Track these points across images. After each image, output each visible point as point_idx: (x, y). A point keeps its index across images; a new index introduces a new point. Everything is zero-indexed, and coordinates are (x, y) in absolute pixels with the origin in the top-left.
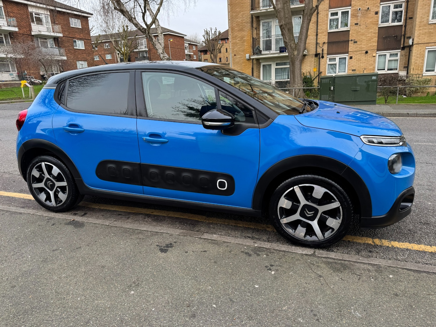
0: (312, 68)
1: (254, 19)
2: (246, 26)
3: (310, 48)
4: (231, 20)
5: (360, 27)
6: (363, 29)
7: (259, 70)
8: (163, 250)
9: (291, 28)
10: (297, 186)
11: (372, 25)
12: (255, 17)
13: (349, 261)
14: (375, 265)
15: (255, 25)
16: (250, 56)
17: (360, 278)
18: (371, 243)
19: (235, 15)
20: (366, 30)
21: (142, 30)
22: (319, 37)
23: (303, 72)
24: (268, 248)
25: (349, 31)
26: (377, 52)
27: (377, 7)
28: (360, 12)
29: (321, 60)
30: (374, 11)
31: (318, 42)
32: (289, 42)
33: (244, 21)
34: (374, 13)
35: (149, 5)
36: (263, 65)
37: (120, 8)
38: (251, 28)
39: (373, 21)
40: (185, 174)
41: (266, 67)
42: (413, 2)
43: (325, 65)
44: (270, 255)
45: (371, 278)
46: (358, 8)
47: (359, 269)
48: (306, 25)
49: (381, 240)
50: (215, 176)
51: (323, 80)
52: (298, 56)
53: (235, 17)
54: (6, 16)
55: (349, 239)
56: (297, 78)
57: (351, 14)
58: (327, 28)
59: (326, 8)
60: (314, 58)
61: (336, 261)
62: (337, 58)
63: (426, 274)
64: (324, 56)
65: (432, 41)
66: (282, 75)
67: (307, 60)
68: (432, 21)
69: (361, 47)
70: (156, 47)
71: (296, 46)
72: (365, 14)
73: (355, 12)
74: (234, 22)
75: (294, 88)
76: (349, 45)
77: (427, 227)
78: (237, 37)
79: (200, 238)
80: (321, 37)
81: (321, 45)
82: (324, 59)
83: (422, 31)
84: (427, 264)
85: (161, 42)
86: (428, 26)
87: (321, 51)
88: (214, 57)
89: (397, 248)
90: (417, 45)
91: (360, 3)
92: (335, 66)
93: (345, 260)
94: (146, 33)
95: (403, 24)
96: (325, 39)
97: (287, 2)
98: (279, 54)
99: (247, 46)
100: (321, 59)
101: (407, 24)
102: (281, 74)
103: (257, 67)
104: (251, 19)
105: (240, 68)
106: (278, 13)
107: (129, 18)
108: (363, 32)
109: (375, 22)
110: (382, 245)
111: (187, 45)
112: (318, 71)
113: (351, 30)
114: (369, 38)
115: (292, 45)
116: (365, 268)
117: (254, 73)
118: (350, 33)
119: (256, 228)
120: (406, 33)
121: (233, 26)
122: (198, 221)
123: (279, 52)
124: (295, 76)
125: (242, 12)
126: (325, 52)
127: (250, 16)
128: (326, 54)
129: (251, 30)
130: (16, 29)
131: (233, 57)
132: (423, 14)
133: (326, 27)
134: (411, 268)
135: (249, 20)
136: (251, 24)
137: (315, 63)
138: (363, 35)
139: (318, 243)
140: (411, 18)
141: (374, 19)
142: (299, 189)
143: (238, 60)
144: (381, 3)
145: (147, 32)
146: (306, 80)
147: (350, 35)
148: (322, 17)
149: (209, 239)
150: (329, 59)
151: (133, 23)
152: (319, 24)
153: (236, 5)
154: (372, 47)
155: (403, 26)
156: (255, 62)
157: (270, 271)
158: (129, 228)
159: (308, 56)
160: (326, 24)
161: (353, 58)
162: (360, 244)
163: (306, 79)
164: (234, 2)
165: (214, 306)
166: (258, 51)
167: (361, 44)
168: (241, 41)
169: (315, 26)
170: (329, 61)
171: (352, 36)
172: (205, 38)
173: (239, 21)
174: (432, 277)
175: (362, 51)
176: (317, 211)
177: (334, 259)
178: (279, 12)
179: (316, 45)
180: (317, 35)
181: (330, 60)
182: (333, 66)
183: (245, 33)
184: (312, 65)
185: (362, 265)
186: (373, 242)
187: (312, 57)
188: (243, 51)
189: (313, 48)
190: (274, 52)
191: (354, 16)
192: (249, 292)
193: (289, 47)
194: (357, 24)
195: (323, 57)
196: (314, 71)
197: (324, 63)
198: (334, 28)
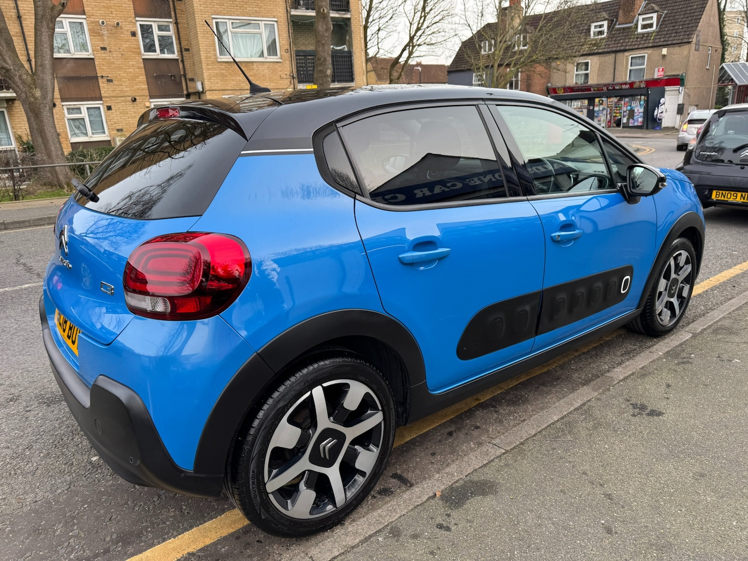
5: (111, 55)
6: (117, 58)
9: (9, 40)
11: (130, 53)
20: (123, 60)
22: (34, 64)
25: (93, 59)
26: (151, 100)
27: (132, 24)
28: (105, 27)
30: (127, 30)
32: (14, 69)
34: (130, 33)
39: (131, 47)
40: (594, 286)
42: (185, 25)
43: (63, 120)
46: (98, 20)
48: (48, 38)
52: (45, 100)
57: (90, 30)
62: (82, 107)
64: (57, 104)
65: (229, 88)
68: (221, 58)
69: (123, 90)
71: (34, 80)
72: (115, 34)
73: (96, 27)
76: (100, 85)
82: (57, 108)
83: (211, 71)
86: (217, 64)
90: (211, 92)
91: (100, 12)
92: (83, 123)
95: (178, 58)
101: (184, 58)
108: (119, 64)
109: (135, 48)
113: (97, 58)
114: (131, 75)
115: (25, 77)
118: (96, 63)
120: (187, 72)
124: (48, 140)
126: (57, 94)
128: (60, 100)
132: (206, 46)
138: (120, 68)
140: (187, 50)
141: (131, 43)
144: (137, 19)
147: (97, 68)
150: (68, 109)
154: (140, 91)
155: (180, 60)
161: (112, 108)
167: (121, 85)
170: (69, 114)
171: (101, 69)
175: (125, 96)
180: (29, 60)
181: (70, 110)
182: (78, 122)
191: (94, 33)
193: (17, 79)
194: (104, 49)
195: (54, 105)
197: (59, 116)
198: (62, 51)
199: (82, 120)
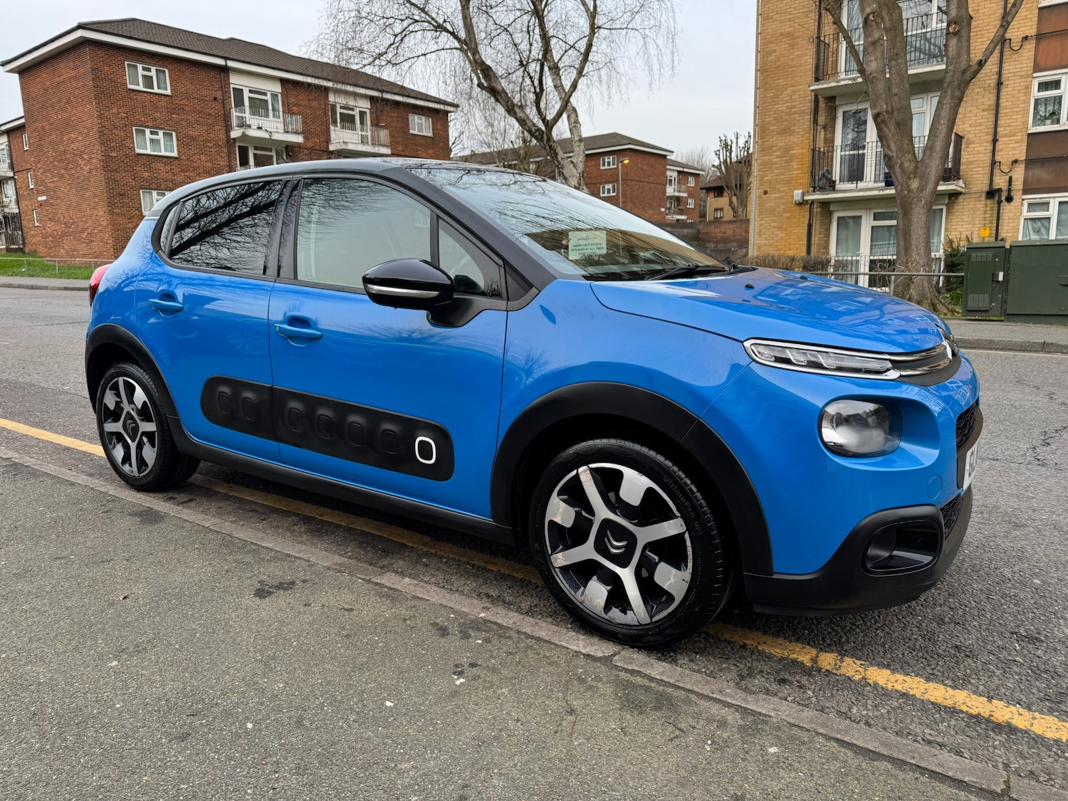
0: (977, 229)
1: (821, 103)
2: (799, 122)
3: (973, 176)
4: (760, 108)
7: (826, 230)
8: (261, 593)
9: (906, 121)
10: (585, 468)
12: (823, 98)
13: (691, 691)
14: (753, 713)
15: (823, 118)
16: (803, 194)
17: (677, 737)
18: (805, 662)
19: (772, 94)
21: (535, 132)
22: (999, 145)
23: (951, 237)
24: (505, 625)
29: (1005, 208)
31: (998, 158)
32: (897, 156)
33: (794, 110)
35: (558, 78)
36: (838, 218)
37: (489, 84)
38: (812, 125)
40: (354, 418)
41: (847, 224)
43: (1016, 221)
44: (495, 641)
45: (709, 742)
47: (696, 716)
48: (948, 112)
49: (842, 658)
50: (413, 427)
51: (974, 255)
52: (922, 192)
53: (770, 101)
54: (284, 112)
55: (747, 642)
56: (915, 249)
58: (1025, 123)
59: (1026, 69)
60: (982, 202)
61: (653, 685)
62: (1052, 201)
63: (890, 767)
64: (1015, 197)
66: (889, 244)
67: (962, 207)
70: (564, 172)
71: (916, 168)
74: (770, 111)
75: (895, 273)
77: (1023, 648)
78: (774, 148)
79: (369, 581)
80: (1005, 146)
81: (1005, 167)
82: (1013, 204)
84: (929, 742)
85: (577, 162)
87: (1006, 182)
88: (738, 203)
89: (876, 686)
92: (1046, 224)
93: (679, 688)
94: (543, 141)
96: (1018, 152)
97: (897, 54)
98: (883, 190)
99: (797, 169)
100: (1004, 203)
102: (887, 242)
103: (821, 222)
104: (813, 104)
105: (776, 224)
106: (869, 84)
107: (508, 107)
110: (834, 671)
111: (675, 174)
112: (994, 235)
115: (907, 164)
116: (718, 715)
117: (813, 236)
119: (527, 578)
121: (765, 121)
122: (404, 546)
123: (883, 184)
124: (911, 244)
125: (792, 88)
126: (1018, 184)
127: (811, 97)
128: (1021, 192)
129: (812, 132)
130: (299, 139)
131: (759, 197)
133: (1023, 120)
134: (855, 742)
135: (808, 106)
136: (812, 116)
137: (985, 213)
139: (636, 632)
142: (590, 476)
143: (773, 205)
145: (545, 137)
146: (954, 259)
148: (1013, 92)
149: (386, 587)
150: (1030, 205)
151: (517, 119)
152: (1002, 111)
153: (776, 72)
156: (816, 209)
157: (456, 677)
158: (240, 539)
159: (966, 196)
160: (1023, 112)
162: (770, 657)
163: (954, 256)
164: (771, 64)
165: (250, 726)
166: (825, 181)
168: (783, 159)
169: (989, 116)
170: (1029, 211)
172: (719, 158)
173: (782, 110)
174: (901, 775)
176: (632, 540)
177: (652, 679)
178: (873, 82)
179: (990, 168)
180: (995, 141)
181: (1032, 206)
182: (1039, 224)
183: (796, 139)
184: (978, 219)
185: (718, 706)
186: (814, 660)
187: (978, 199)
188: (788, 182)
189: (981, 176)
190: (871, 184)
192: (358, 713)
193: (897, 168)
195: (1009, 199)
196: (982, 235)
197: (1012, 214)
198: (1048, 122)
199: (1048, 220)
